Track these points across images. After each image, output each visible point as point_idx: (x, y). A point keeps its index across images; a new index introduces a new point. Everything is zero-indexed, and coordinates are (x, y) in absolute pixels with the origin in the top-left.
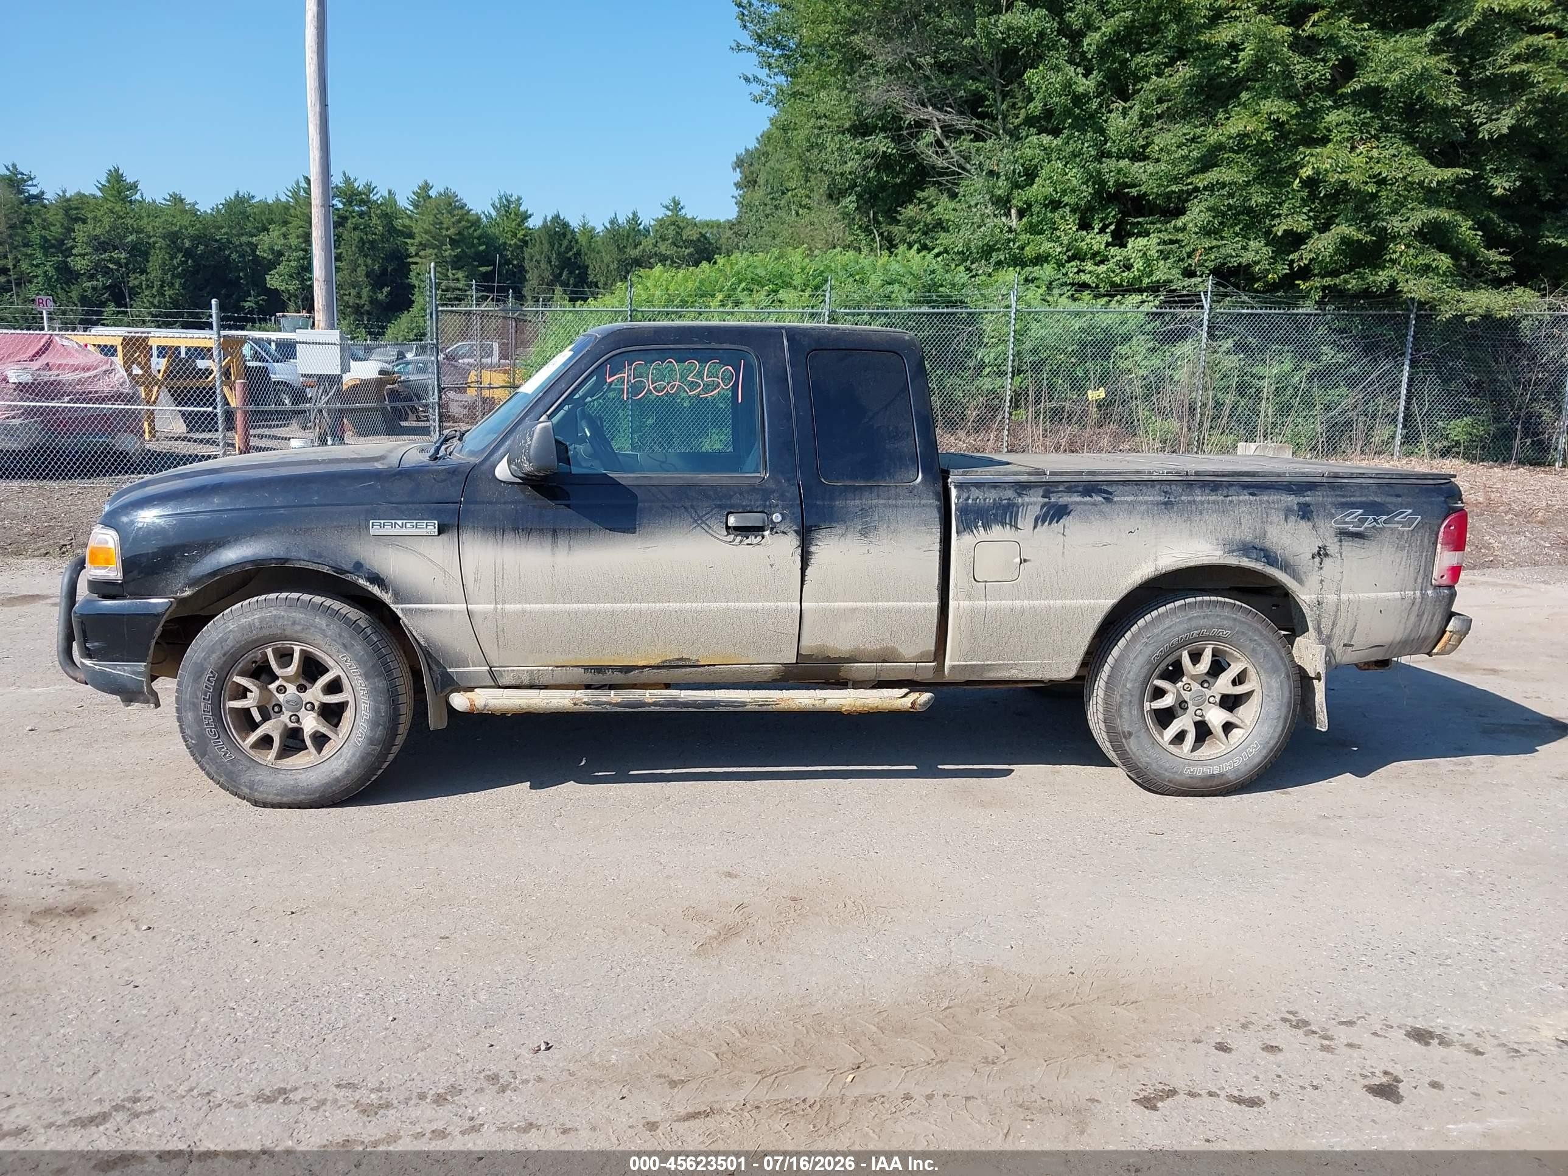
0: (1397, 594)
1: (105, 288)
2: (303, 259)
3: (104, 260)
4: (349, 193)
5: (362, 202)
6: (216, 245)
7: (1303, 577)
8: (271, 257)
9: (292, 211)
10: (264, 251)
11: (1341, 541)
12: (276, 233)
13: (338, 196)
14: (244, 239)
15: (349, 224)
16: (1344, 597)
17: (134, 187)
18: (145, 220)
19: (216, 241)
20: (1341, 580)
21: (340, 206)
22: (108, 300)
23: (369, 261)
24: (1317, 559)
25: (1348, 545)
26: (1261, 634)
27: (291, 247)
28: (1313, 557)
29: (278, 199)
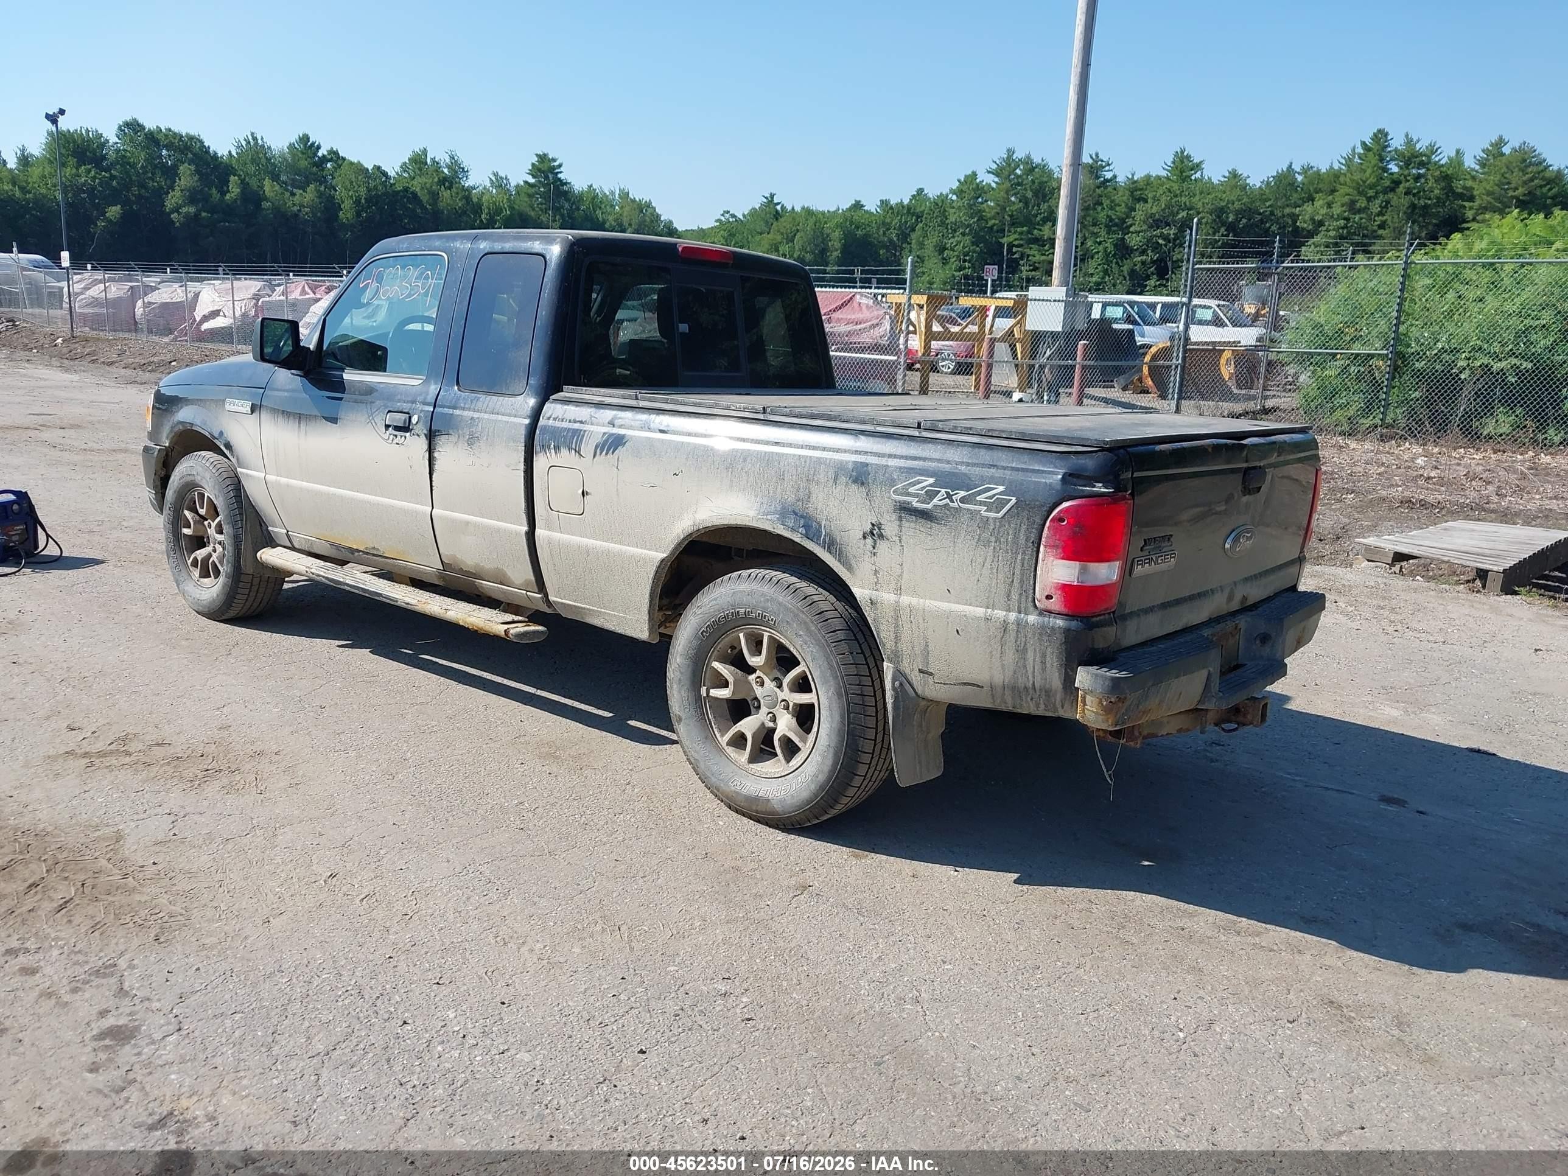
0: (980, 611)
1: (1153, 262)
2: (1343, 228)
3: (1155, 236)
4: (1407, 155)
5: (1422, 164)
6: (1259, 217)
7: (853, 562)
8: (1311, 227)
9: (1342, 179)
10: (1305, 222)
11: (900, 519)
12: (1321, 202)
13: (1395, 159)
14: (1287, 211)
15: (1401, 189)
16: (905, 600)
17: (1198, 167)
18: (1197, 198)
19: (1260, 214)
20: (901, 575)
21: (1395, 169)
22: (1153, 274)
23: (1416, 228)
24: (869, 541)
25: (911, 526)
26: (808, 629)
27: (1332, 217)
28: (865, 537)
29: (1331, 167)
